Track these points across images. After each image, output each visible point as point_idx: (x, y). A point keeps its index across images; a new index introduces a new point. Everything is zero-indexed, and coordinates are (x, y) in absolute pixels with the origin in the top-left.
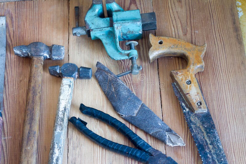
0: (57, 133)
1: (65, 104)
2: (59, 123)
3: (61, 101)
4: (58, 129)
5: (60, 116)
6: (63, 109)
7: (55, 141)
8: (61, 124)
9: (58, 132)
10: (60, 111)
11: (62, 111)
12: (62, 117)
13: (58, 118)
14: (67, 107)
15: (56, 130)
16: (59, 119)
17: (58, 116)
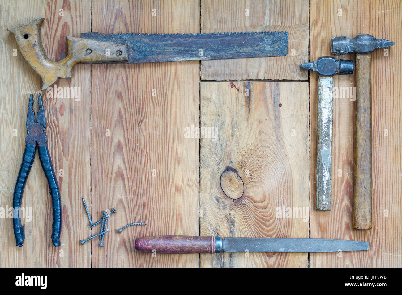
0: (323, 152)
1: (328, 113)
2: (324, 138)
3: (323, 110)
4: (324, 147)
5: (324, 129)
6: (327, 121)
7: (322, 162)
8: (326, 141)
9: (325, 151)
10: (324, 123)
11: (326, 123)
12: (326, 131)
13: (322, 133)
14: (330, 118)
15: (322, 148)
16: (324, 134)
17: (322, 130)
